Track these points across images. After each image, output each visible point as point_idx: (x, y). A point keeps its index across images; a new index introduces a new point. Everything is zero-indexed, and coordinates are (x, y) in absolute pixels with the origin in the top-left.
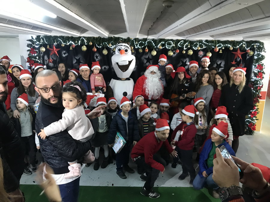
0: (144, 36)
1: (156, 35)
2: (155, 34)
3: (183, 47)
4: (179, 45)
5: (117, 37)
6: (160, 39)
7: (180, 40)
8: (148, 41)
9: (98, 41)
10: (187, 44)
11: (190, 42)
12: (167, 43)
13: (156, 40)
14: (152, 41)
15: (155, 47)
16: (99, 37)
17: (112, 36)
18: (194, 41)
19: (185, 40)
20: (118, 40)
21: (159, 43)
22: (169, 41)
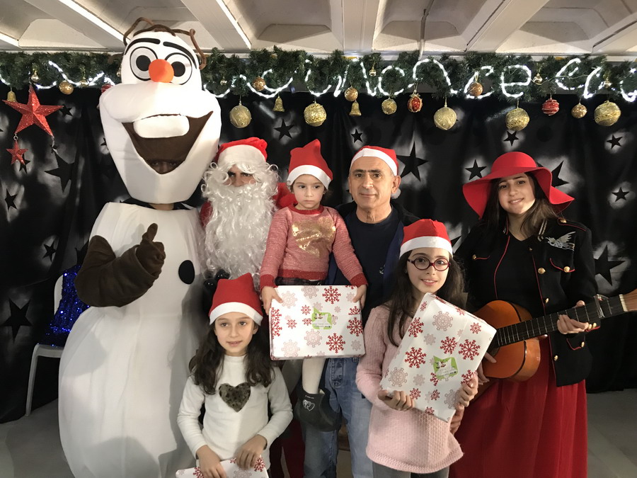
0: (403, 44)
1: (456, 37)
2: (454, 31)
3: (580, 86)
4: (557, 81)
5: (290, 52)
6: (475, 53)
7: (563, 60)
8: (421, 64)
9: (210, 70)
10: (598, 72)
11: (608, 65)
12: (503, 73)
13: (455, 60)
14: (440, 61)
15: (453, 92)
16: (214, 50)
17: (269, 46)
18: (626, 62)
19: (586, 58)
20: (295, 61)
21: (470, 71)
22: (513, 66)
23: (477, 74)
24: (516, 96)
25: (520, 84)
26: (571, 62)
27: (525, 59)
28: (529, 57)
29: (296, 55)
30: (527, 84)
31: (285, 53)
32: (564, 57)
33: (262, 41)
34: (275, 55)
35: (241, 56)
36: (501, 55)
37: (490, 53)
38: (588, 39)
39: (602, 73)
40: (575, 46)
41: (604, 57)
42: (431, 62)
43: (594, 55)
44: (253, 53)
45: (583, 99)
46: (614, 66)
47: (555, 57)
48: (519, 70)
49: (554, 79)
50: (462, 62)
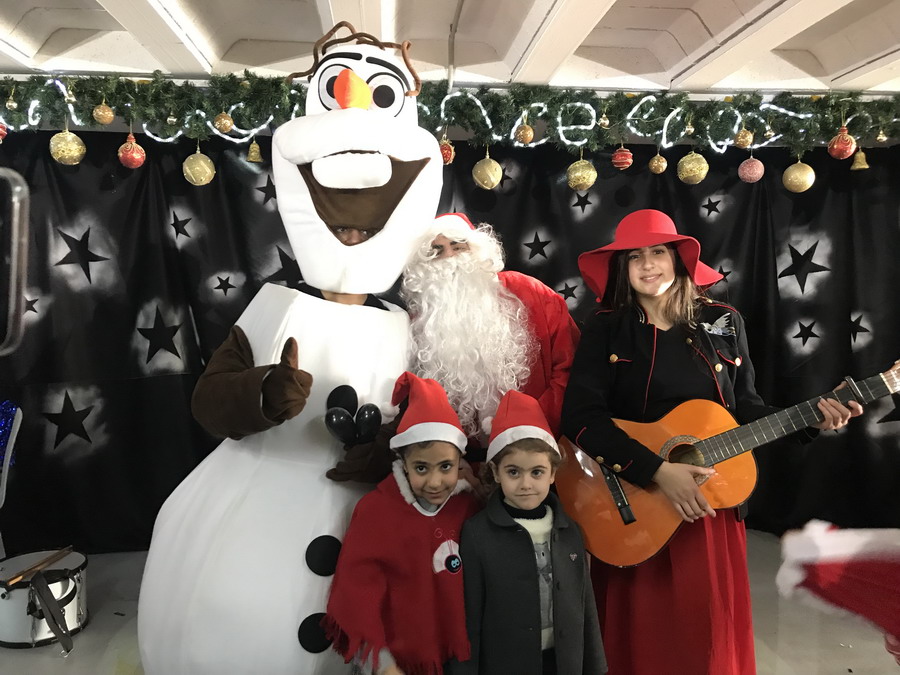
0: (425, 70)
1: (497, 63)
2: (495, 54)
3: (658, 133)
4: (628, 124)
5: (269, 79)
6: (522, 85)
7: (635, 97)
8: (452, 98)
9: (151, 102)
10: (678, 115)
11: (691, 105)
12: (560, 113)
13: (496, 94)
14: (478, 96)
15: (496, 137)
16: (156, 74)
17: (238, 70)
18: (712, 101)
19: (663, 95)
20: (276, 92)
21: (517, 109)
22: (572, 104)
23: (525, 113)
24: (578, 144)
25: (582, 127)
26: (644, 100)
27: (588, 95)
28: (593, 92)
29: (276, 83)
30: (590, 127)
31: (262, 80)
32: (636, 94)
33: (228, 63)
34: (247, 82)
35: (198, 83)
36: (556, 88)
37: (543, 86)
38: (664, 70)
39: (683, 116)
40: (649, 79)
41: (685, 94)
42: (465, 96)
43: (673, 92)
44: (214, 80)
45: (662, 148)
46: (698, 107)
47: (625, 93)
48: (581, 108)
49: (625, 122)
50: (506, 97)
